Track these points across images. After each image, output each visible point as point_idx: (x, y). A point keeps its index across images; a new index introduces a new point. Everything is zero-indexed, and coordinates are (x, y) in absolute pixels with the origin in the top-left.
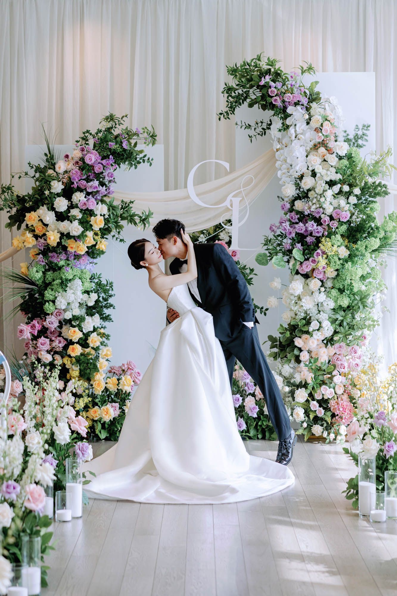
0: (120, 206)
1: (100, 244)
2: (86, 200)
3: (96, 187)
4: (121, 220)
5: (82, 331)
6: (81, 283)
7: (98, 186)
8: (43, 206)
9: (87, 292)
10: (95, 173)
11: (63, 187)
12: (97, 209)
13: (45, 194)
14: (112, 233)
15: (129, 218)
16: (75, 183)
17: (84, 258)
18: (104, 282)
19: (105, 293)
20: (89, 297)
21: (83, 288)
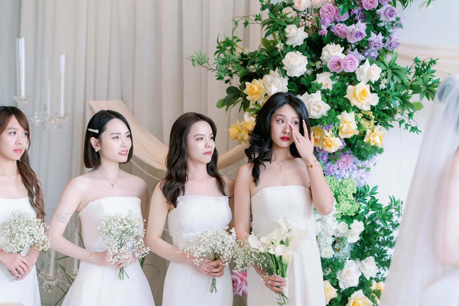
0: (414, 70)
1: (371, 134)
2: (343, 56)
3: (361, 34)
4: (413, 93)
5: (337, 286)
6: (335, 203)
7: (364, 32)
8: (274, 70)
9: (348, 219)
10: (363, 10)
11: (306, 35)
12: (362, 73)
13: (277, 48)
14: (398, 116)
15: (423, 88)
16: (324, 28)
17: (344, 160)
18: (383, 201)
19: (383, 220)
20: (350, 228)
21: (337, 212)
